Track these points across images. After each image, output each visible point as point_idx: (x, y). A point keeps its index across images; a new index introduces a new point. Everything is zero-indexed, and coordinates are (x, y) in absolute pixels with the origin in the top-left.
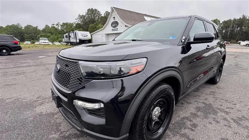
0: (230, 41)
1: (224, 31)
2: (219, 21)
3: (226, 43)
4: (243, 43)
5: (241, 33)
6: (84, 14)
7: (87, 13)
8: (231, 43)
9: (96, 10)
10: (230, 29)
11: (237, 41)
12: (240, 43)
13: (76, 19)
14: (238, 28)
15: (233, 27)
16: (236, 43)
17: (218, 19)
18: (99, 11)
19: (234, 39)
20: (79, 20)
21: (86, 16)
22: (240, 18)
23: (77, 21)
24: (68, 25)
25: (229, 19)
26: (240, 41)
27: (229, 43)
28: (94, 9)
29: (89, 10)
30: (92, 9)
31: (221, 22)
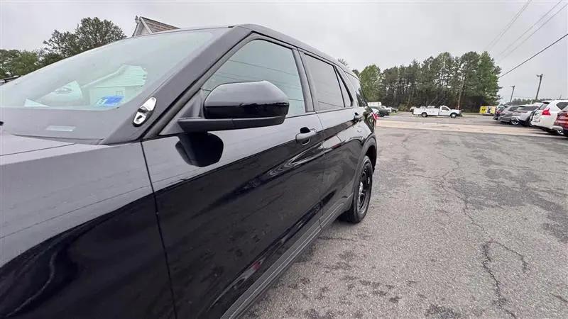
0: (397, 106)
1: (388, 89)
2: (379, 69)
3: (393, 111)
4: (418, 111)
5: (413, 93)
6: (73, 32)
7: (81, 28)
8: (399, 110)
9: (108, 24)
10: (396, 85)
11: (409, 107)
12: (412, 111)
13: (45, 42)
14: (408, 84)
15: (400, 82)
16: (407, 111)
17: (377, 66)
18: (116, 28)
19: (404, 103)
20: (56, 45)
21: (80, 37)
22: (410, 66)
23: (50, 48)
24: (17, 56)
25: (393, 67)
26: (413, 108)
27: (397, 110)
28: (102, 20)
29: (86, 22)
30: (96, 20)
31: (382, 72)
